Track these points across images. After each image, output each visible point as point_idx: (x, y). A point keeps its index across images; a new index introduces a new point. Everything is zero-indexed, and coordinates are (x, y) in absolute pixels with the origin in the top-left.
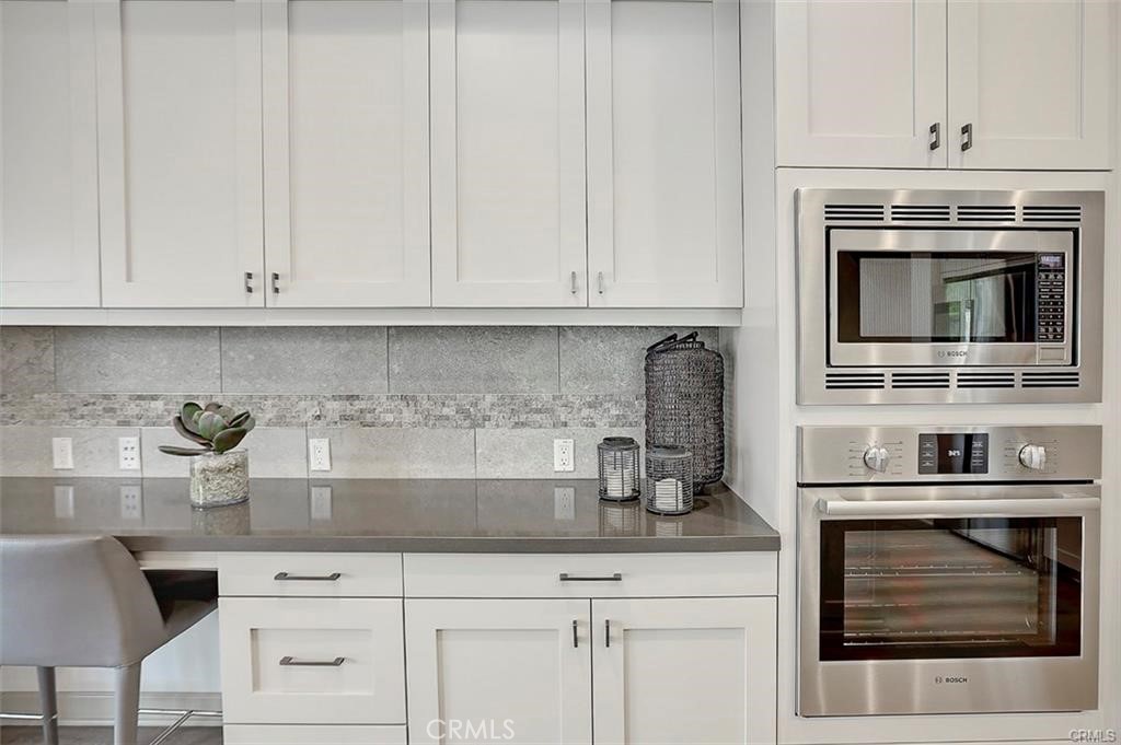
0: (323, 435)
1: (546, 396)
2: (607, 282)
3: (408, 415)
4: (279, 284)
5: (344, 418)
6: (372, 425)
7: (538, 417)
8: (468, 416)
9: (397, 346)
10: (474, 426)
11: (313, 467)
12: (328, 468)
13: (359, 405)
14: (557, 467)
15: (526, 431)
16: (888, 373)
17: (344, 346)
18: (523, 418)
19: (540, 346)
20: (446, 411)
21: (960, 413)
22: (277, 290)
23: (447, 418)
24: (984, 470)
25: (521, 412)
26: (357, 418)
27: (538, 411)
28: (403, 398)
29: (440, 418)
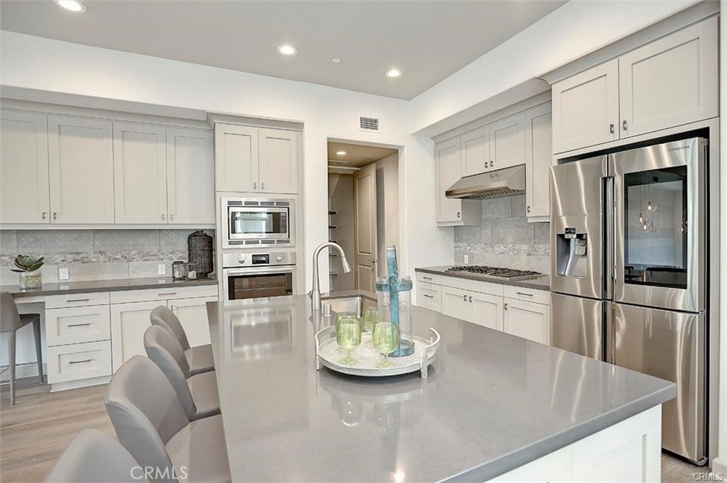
0: (65, 267)
1: (155, 251)
2: (174, 217)
3: (102, 258)
4: (56, 216)
5: (75, 260)
6: (87, 262)
7: (152, 257)
8: (126, 258)
9: (97, 235)
10: (128, 261)
11: (61, 278)
12: (67, 278)
13: (81, 256)
14: (160, 273)
15: (148, 262)
16: (244, 241)
17: (75, 235)
18: (147, 258)
19: (151, 235)
20: (117, 257)
21: (261, 249)
22: (55, 218)
23: (118, 259)
24: (268, 263)
25: (146, 257)
26: (80, 260)
27: (152, 256)
28: (100, 252)
29: (115, 259)
